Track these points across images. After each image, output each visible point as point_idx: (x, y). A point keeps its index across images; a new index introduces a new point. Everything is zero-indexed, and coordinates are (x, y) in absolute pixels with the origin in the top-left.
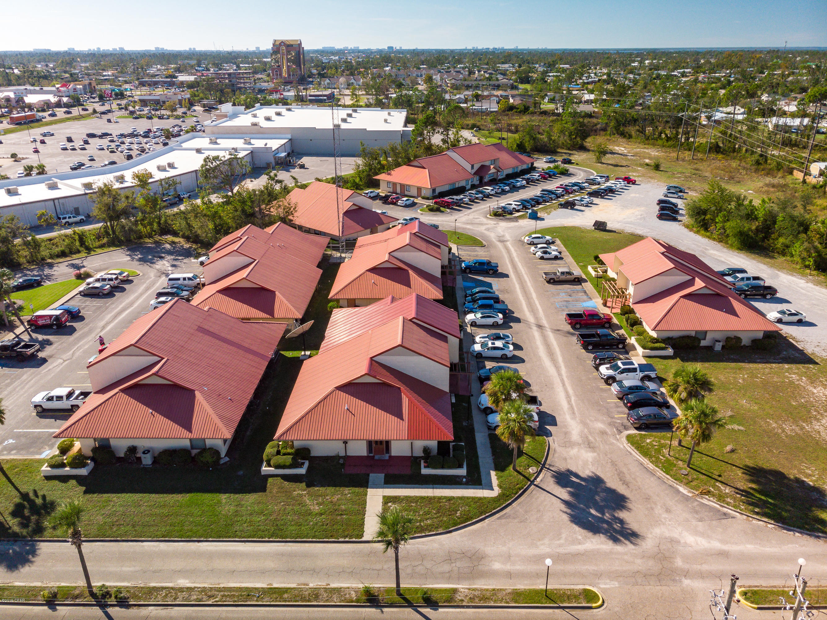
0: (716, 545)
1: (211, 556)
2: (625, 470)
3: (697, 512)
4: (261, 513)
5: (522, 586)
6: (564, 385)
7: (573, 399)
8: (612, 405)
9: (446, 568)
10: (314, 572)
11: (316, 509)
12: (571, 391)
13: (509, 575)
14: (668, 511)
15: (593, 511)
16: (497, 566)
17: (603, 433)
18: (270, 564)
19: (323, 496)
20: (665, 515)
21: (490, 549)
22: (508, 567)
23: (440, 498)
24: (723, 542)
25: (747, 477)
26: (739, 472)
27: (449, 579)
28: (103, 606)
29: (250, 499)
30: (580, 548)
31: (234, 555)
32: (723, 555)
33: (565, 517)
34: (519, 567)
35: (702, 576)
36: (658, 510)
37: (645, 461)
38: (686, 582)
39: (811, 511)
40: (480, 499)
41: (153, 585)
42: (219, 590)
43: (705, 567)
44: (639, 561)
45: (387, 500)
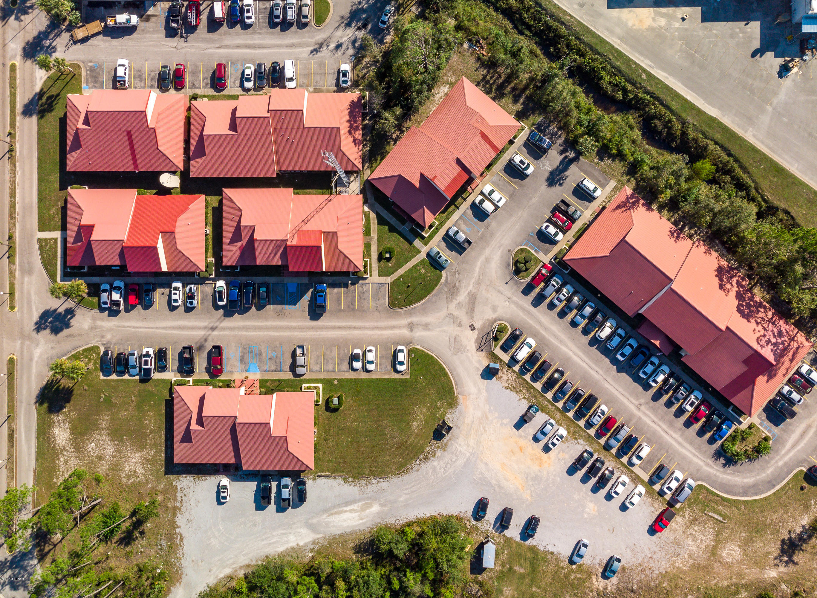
0: (35, 359)
1: (31, 179)
2: (75, 339)
3: (51, 358)
4: (50, 192)
5: (17, 287)
6: (146, 328)
7: (133, 330)
8: (126, 348)
9: (25, 262)
10: (24, 217)
11: (51, 213)
12: (140, 330)
13: (22, 283)
14: (52, 348)
15: (51, 319)
16: (26, 279)
17: (102, 337)
18: (27, 201)
19: (58, 214)
20: (50, 346)
21: (34, 278)
22: (26, 283)
23: (57, 260)
24: (37, 362)
25: (67, 386)
26: (71, 385)
27: (20, 262)
28: (8, 151)
29: (57, 185)
30: (34, 310)
31: (31, 187)
32: (31, 359)
33: (48, 308)
34: (25, 287)
35: (22, 348)
36: (52, 345)
37: (81, 349)
38: (19, 342)
39: (48, 402)
40: (56, 276)
41: (18, 164)
42: (15, 187)
43: (25, 351)
44: (28, 329)
45: (56, 240)
